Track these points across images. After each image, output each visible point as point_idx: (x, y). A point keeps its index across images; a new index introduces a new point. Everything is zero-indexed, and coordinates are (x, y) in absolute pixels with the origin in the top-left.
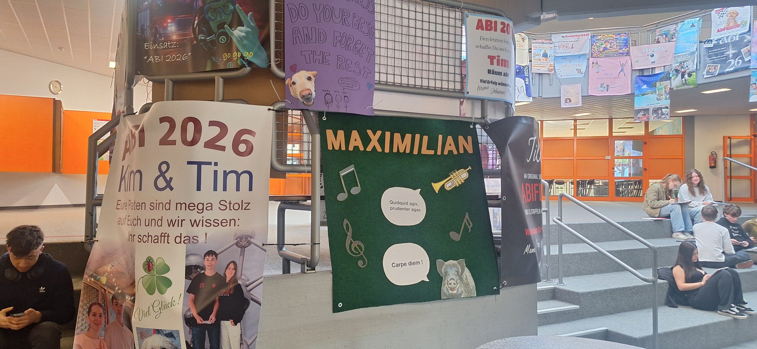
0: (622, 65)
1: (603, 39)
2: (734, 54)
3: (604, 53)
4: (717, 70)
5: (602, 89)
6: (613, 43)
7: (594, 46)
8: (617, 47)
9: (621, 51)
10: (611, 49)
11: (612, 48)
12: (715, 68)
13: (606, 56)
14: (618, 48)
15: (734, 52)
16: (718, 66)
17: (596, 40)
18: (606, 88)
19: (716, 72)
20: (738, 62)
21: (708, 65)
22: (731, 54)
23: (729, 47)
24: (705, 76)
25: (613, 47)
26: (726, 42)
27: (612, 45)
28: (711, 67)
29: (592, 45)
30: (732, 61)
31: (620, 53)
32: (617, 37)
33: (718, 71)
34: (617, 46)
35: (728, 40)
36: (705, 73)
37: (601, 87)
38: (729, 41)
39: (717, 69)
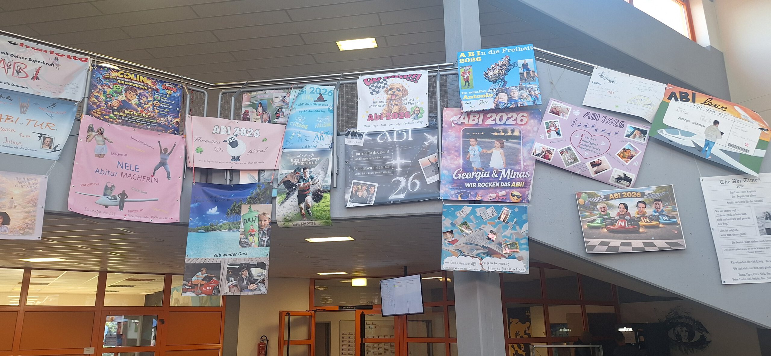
0: (164, 152)
1: (122, 82)
2: (404, 167)
3: (121, 114)
4: (373, 194)
5: (105, 200)
6: (147, 97)
7: (98, 92)
8: (153, 109)
9: (162, 121)
10: (139, 109)
11: (142, 107)
12: (368, 190)
13: (125, 123)
14: (157, 111)
15: (404, 161)
16: (374, 186)
17: (105, 79)
18: (118, 199)
19: (371, 198)
20: (414, 185)
21: (353, 181)
22: (399, 166)
23: (395, 151)
24: (349, 205)
25: (145, 106)
26: (390, 140)
27: (142, 101)
28: (360, 187)
29: (92, 87)
30: (402, 180)
31: (159, 125)
32: (157, 87)
33: (374, 197)
34: (153, 106)
35: (392, 138)
36: (348, 196)
37: (105, 195)
38: (395, 140)
39: (372, 191)
